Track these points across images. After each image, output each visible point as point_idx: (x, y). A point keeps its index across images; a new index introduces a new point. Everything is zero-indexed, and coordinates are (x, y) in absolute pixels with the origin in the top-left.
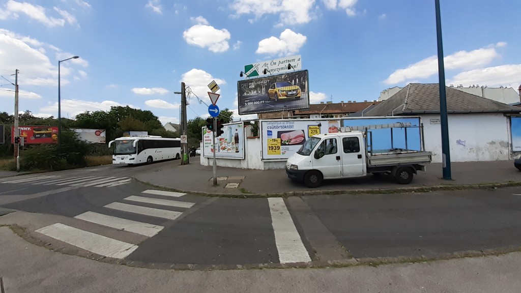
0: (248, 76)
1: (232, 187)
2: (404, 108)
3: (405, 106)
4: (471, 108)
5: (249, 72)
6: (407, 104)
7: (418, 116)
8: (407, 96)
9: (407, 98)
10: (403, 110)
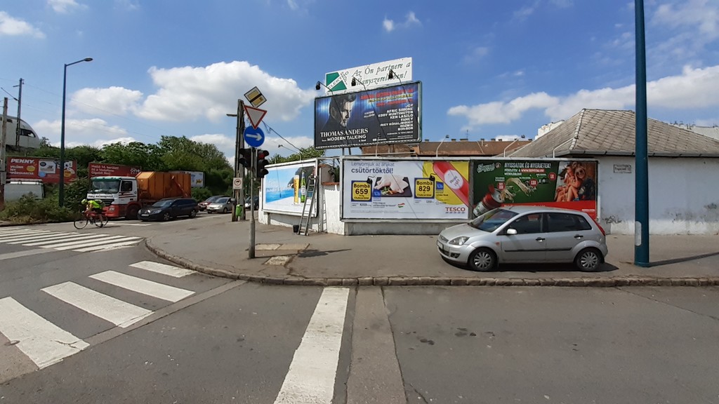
0: (331, 90)
1: (277, 263)
2: (572, 146)
3: (574, 143)
4: (681, 149)
5: (332, 84)
6: (577, 138)
7: (594, 160)
8: (578, 127)
9: (577, 130)
10: (571, 148)
